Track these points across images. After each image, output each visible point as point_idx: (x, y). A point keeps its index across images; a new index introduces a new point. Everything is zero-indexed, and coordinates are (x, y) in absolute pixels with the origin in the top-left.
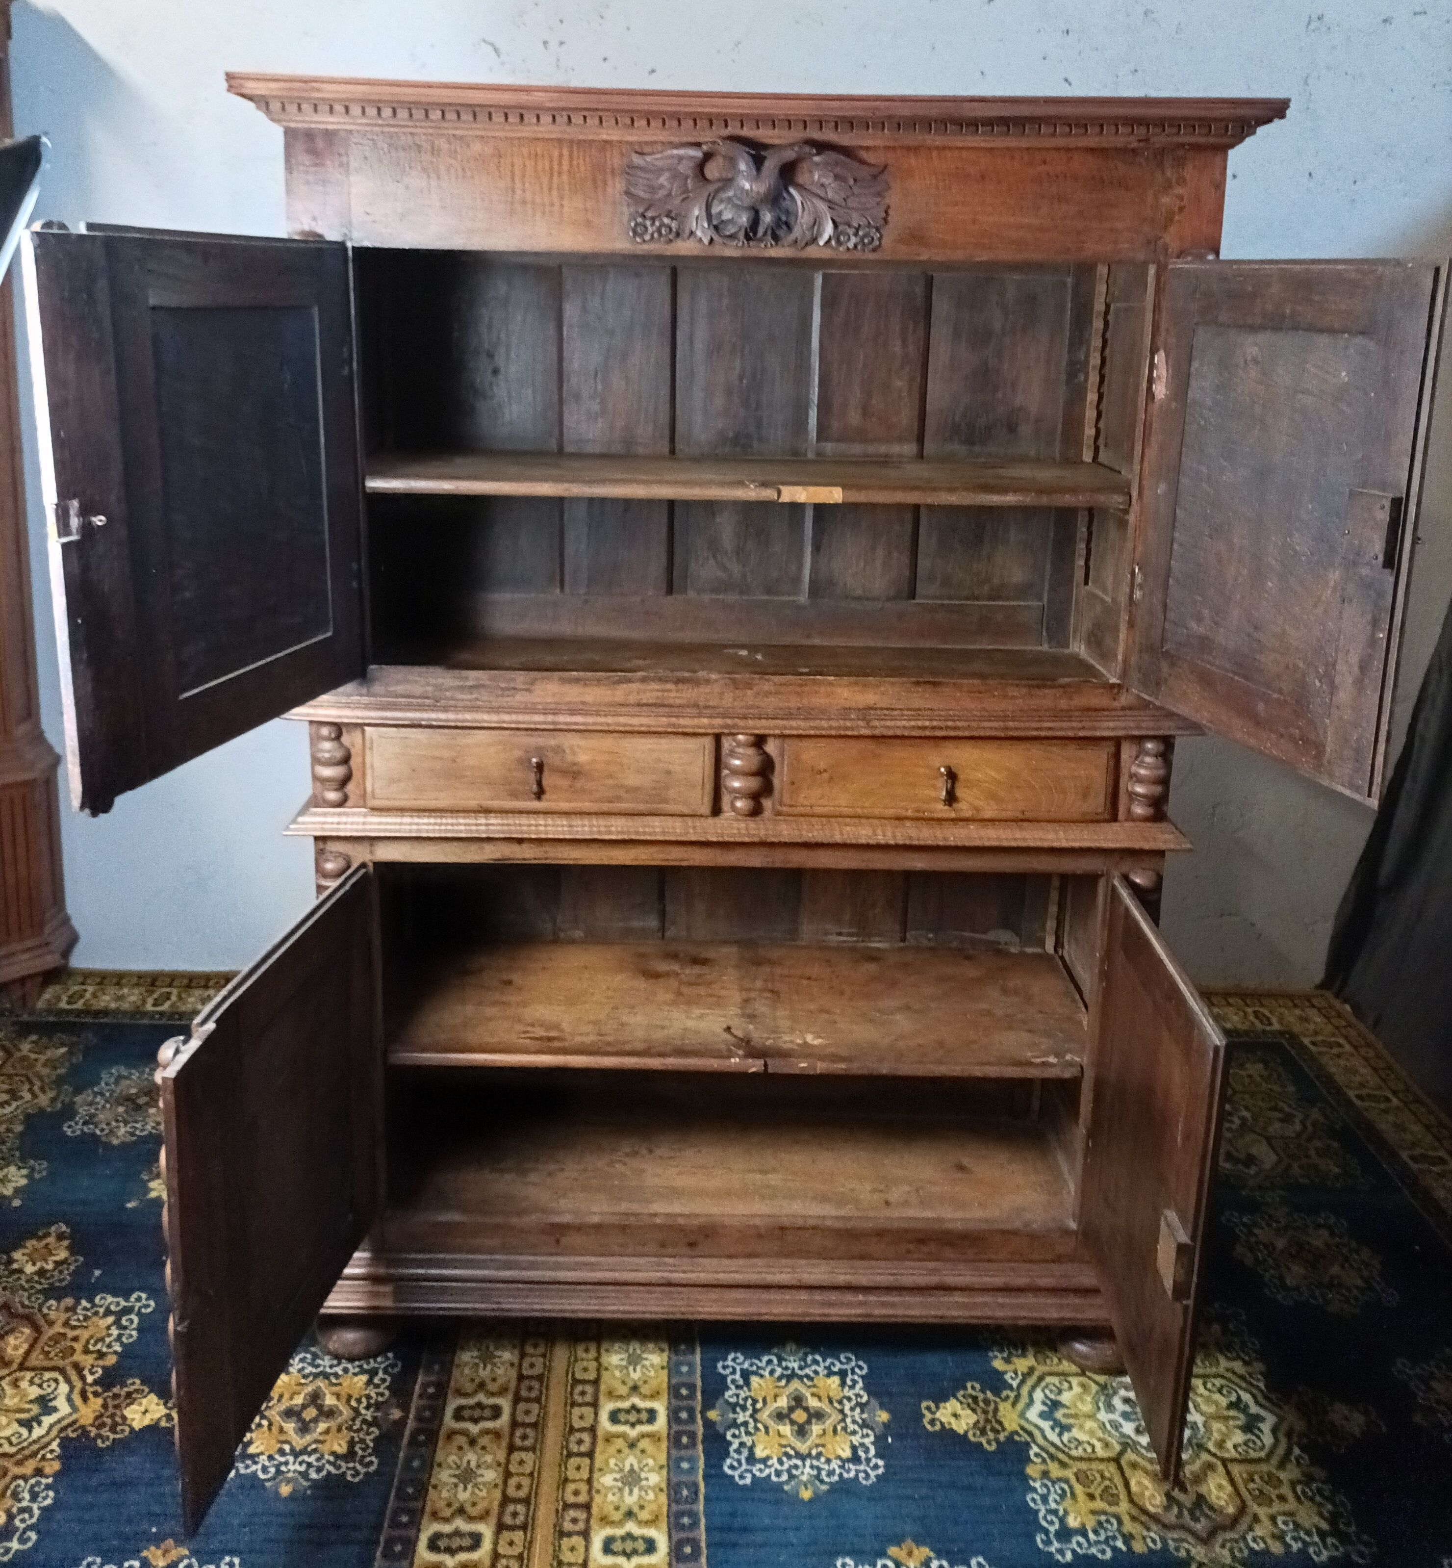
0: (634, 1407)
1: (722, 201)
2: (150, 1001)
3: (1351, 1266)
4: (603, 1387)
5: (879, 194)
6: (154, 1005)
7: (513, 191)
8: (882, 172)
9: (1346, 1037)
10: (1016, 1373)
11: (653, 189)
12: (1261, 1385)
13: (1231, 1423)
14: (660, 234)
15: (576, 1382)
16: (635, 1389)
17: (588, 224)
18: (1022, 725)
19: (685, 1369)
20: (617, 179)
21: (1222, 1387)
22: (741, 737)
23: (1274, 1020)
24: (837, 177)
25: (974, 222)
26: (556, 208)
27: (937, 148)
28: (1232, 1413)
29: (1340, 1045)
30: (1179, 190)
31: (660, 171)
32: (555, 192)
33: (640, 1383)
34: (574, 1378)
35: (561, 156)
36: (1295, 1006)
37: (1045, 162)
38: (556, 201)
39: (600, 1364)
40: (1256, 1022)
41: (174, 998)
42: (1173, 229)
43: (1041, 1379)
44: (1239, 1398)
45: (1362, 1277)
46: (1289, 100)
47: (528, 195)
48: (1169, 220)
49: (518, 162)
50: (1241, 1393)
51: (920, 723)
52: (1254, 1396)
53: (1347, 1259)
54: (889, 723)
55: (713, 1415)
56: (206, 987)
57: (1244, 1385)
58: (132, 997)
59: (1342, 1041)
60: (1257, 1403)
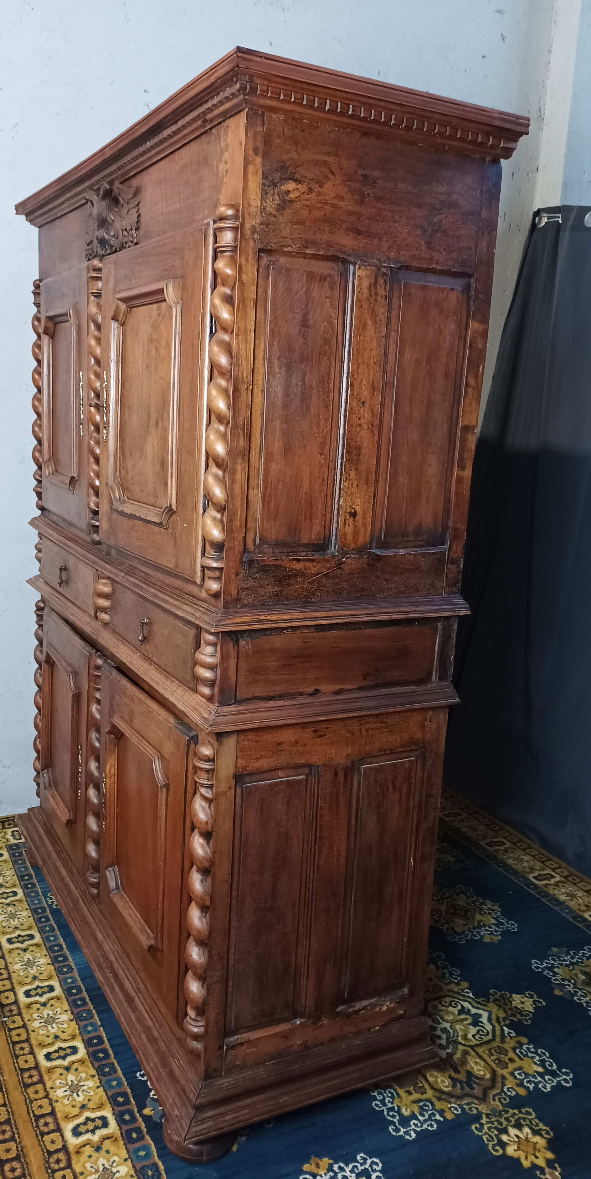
0: (88, 1119)
3: (485, 913)
4: (59, 1115)
12: (471, 995)
13: (465, 1022)
15: (38, 1118)
21: (451, 1002)
28: (463, 1016)
33: (86, 1102)
34: (34, 1115)
39: (50, 1100)
44: (462, 1006)
45: (493, 918)
50: (462, 1003)
52: (470, 1003)
53: (481, 909)
55: (147, 1111)
57: (462, 998)
60: (473, 1007)
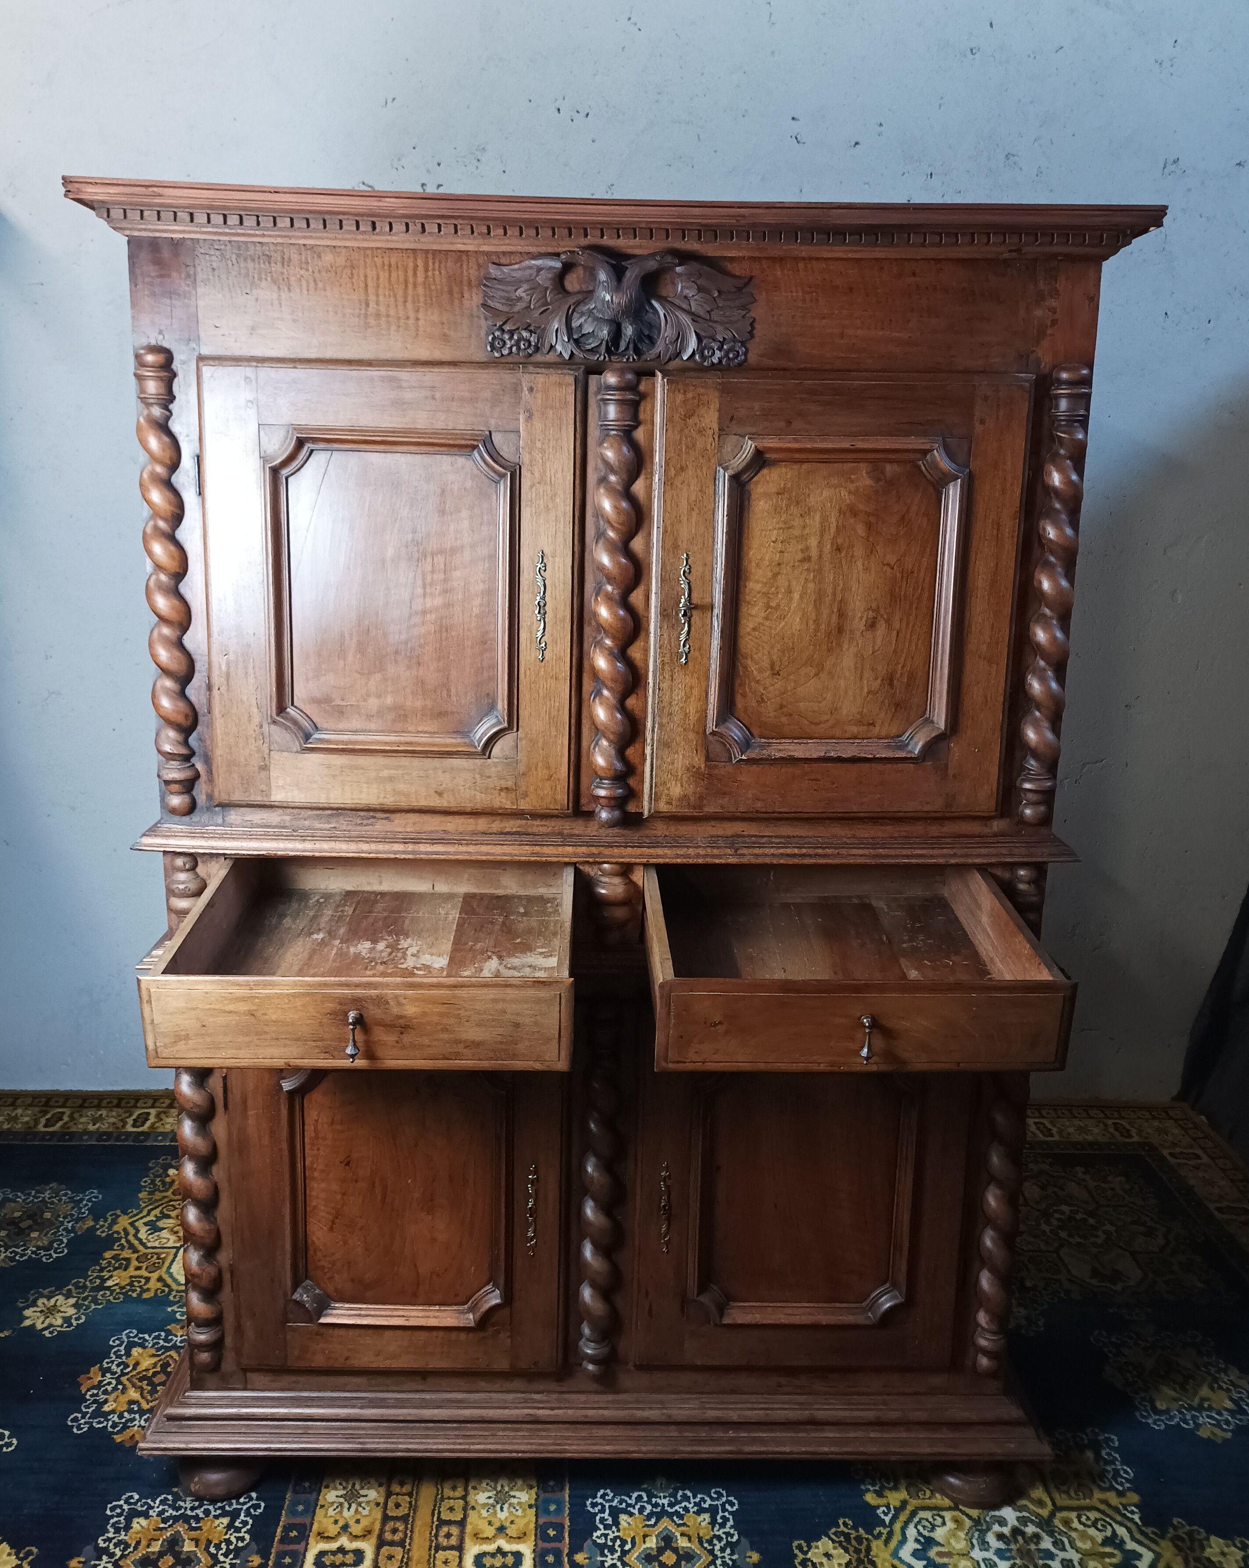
0: (499, 1550)
1: (582, 314)
2: (43, 1121)
3: (1220, 1388)
4: (469, 1528)
5: (743, 307)
6: (45, 1126)
7: (367, 305)
8: (746, 284)
9: (1203, 1149)
10: (888, 1507)
11: (511, 301)
12: (1136, 1518)
13: (1108, 1560)
14: (519, 348)
15: (442, 1523)
16: (501, 1529)
17: (445, 338)
18: (893, 852)
19: (553, 1508)
20: (474, 290)
21: (1096, 1520)
22: (606, 866)
23: (1134, 1132)
24: (700, 289)
25: (842, 335)
26: (411, 322)
27: (804, 259)
28: (1108, 1550)
29: (1198, 1157)
30: (1053, 303)
31: (518, 283)
32: (409, 305)
34: (439, 1519)
35: (416, 267)
36: (1154, 1118)
37: (914, 275)
38: (412, 315)
39: (466, 1503)
40: (1117, 1134)
41: (66, 1118)
42: (1045, 343)
43: (913, 1514)
44: (1114, 1531)
45: (1231, 1399)
46: (1166, 207)
47: (383, 309)
48: (1041, 333)
49: (372, 273)
50: (1116, 1526)
51: (789, 851)
52: (1129, 1530)
53: (1214, 1380)
54: (756, 851)
55: (580, 1558)
56: (99, 1107)
57: (1119, 1518)
58: (25, 1116)
59: (1199, 1152)
60: (1133, 1538)
